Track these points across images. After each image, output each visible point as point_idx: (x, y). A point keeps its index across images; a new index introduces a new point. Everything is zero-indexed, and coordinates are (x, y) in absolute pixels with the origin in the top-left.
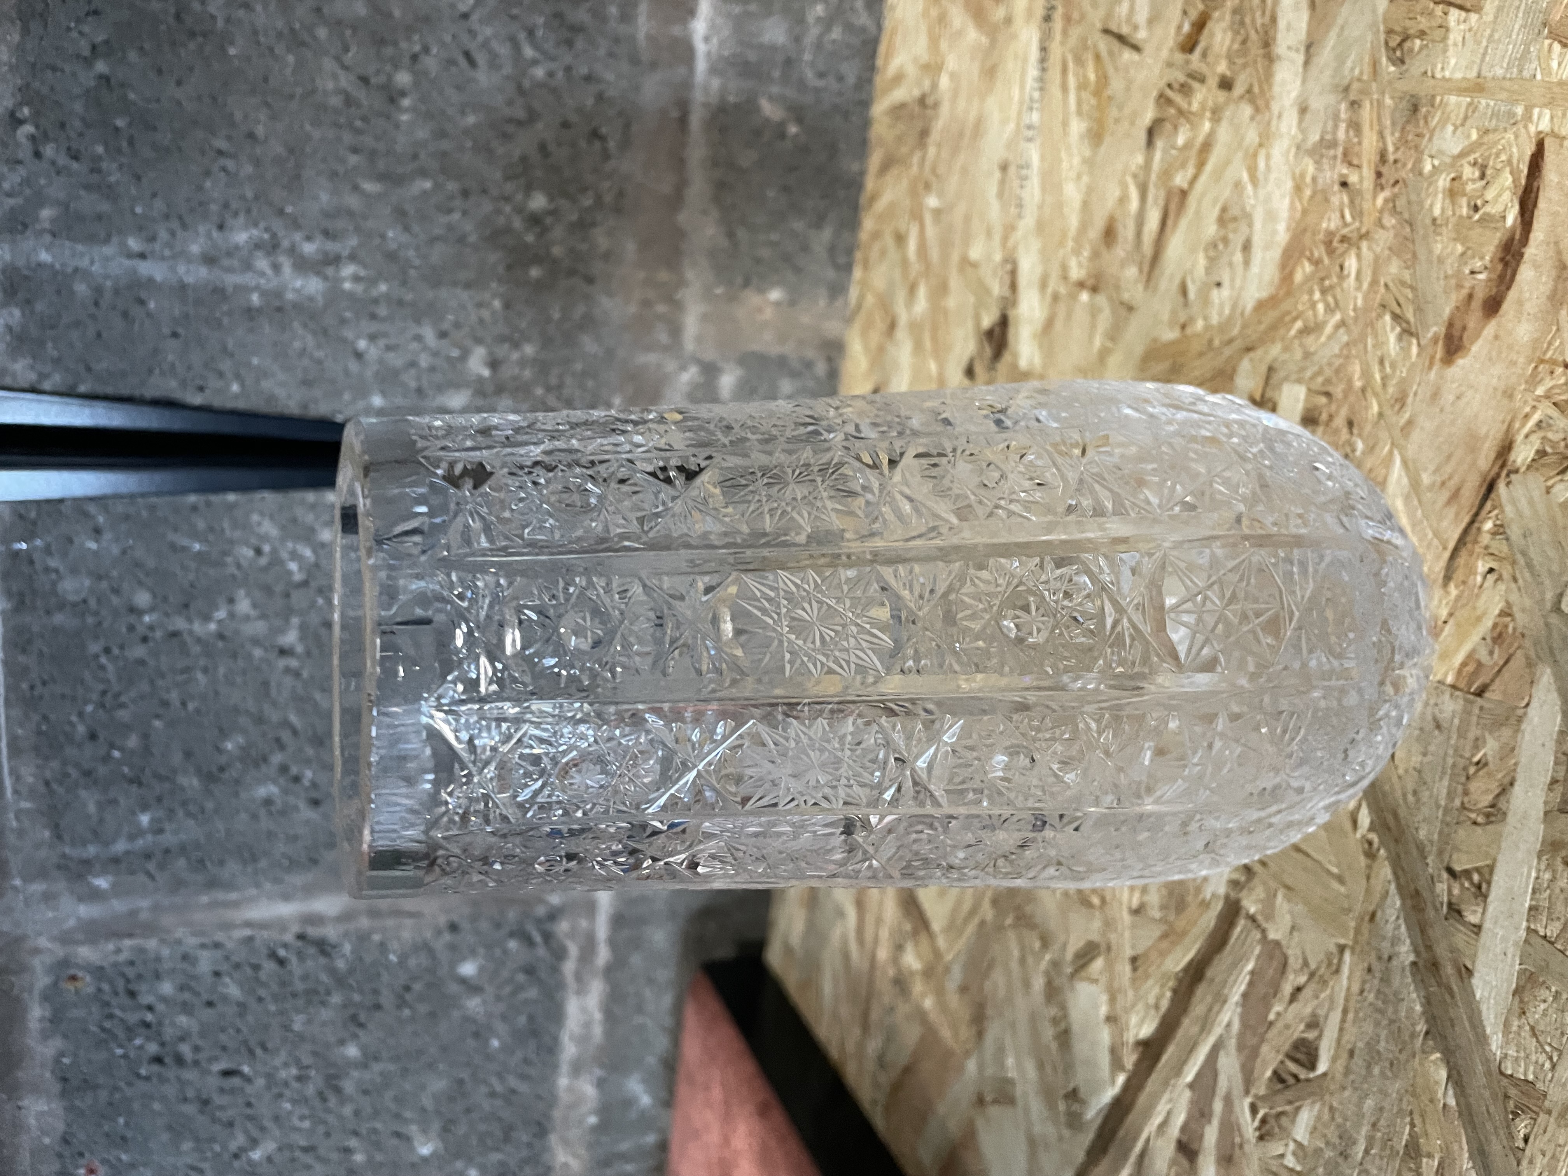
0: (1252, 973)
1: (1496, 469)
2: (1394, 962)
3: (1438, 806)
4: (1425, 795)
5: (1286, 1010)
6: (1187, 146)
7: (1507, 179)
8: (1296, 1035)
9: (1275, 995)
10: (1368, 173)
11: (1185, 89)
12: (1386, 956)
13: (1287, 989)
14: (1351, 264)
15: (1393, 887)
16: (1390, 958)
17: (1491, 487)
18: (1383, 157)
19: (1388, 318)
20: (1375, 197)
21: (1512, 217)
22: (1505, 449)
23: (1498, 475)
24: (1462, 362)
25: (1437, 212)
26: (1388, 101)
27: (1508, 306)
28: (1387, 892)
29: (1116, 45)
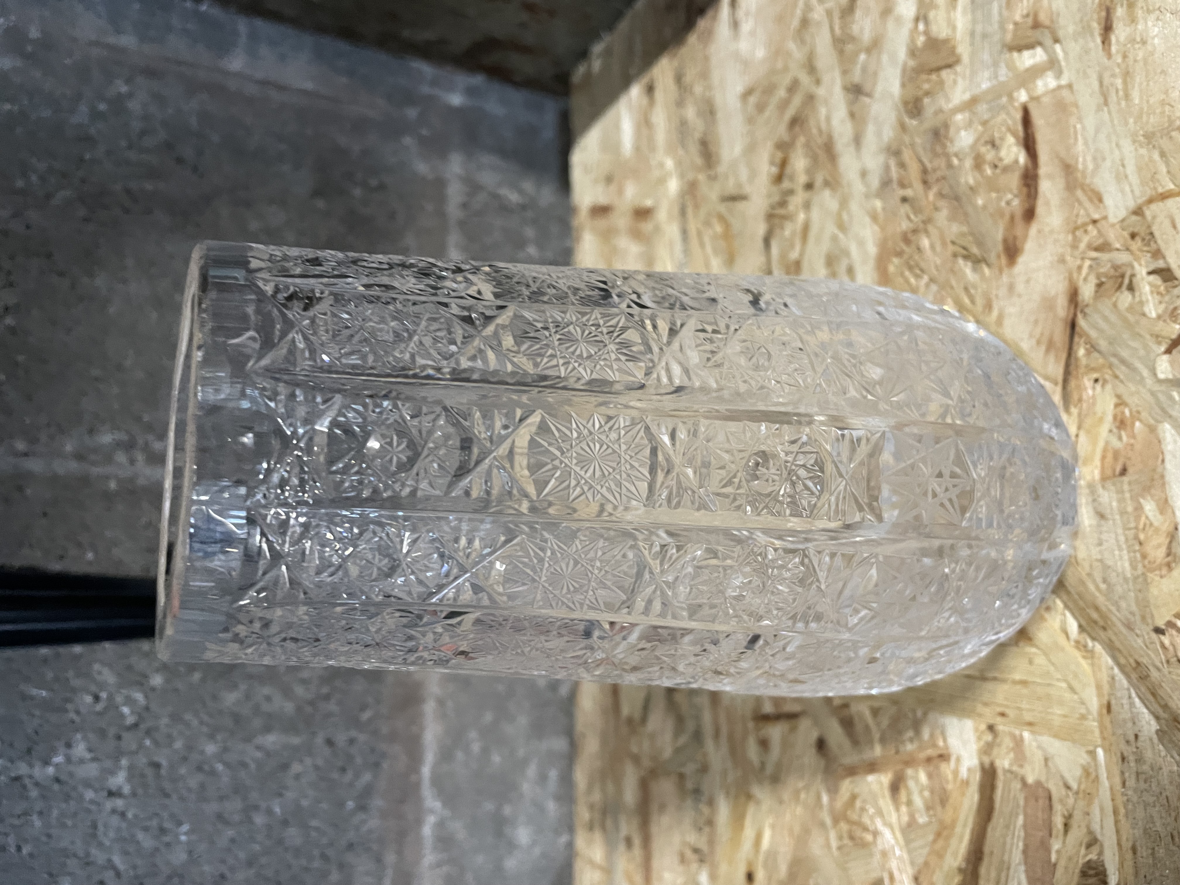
0: (1025, 826)
1: (1072, 311)
2: (1141, 739)
3: (1126, 580)
4: (1113, 578)
5: (1064, 842)
6: (793, 233)
7: (1011, 140)
8: (1081, 861)
9: (1051, 835)
10: (918, 186)
11: (783, 204)
12: (1132, 738)
13: (1058, 821)
14: (925, 242)
15: (1116, 670)
16: (1136, 736)
17: (1073, 325)
18: (925, 171)
19: (961, 261)
20: (927, 196)
21: (1022, 158)
22: (1074, 296)
23: (1075, 315)
24: (1022, 260)
25: (971, 181)
26: (918, 140)
27: (1040, 209)
28: (1113, 678)
29: (730, 204)
